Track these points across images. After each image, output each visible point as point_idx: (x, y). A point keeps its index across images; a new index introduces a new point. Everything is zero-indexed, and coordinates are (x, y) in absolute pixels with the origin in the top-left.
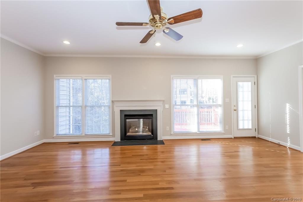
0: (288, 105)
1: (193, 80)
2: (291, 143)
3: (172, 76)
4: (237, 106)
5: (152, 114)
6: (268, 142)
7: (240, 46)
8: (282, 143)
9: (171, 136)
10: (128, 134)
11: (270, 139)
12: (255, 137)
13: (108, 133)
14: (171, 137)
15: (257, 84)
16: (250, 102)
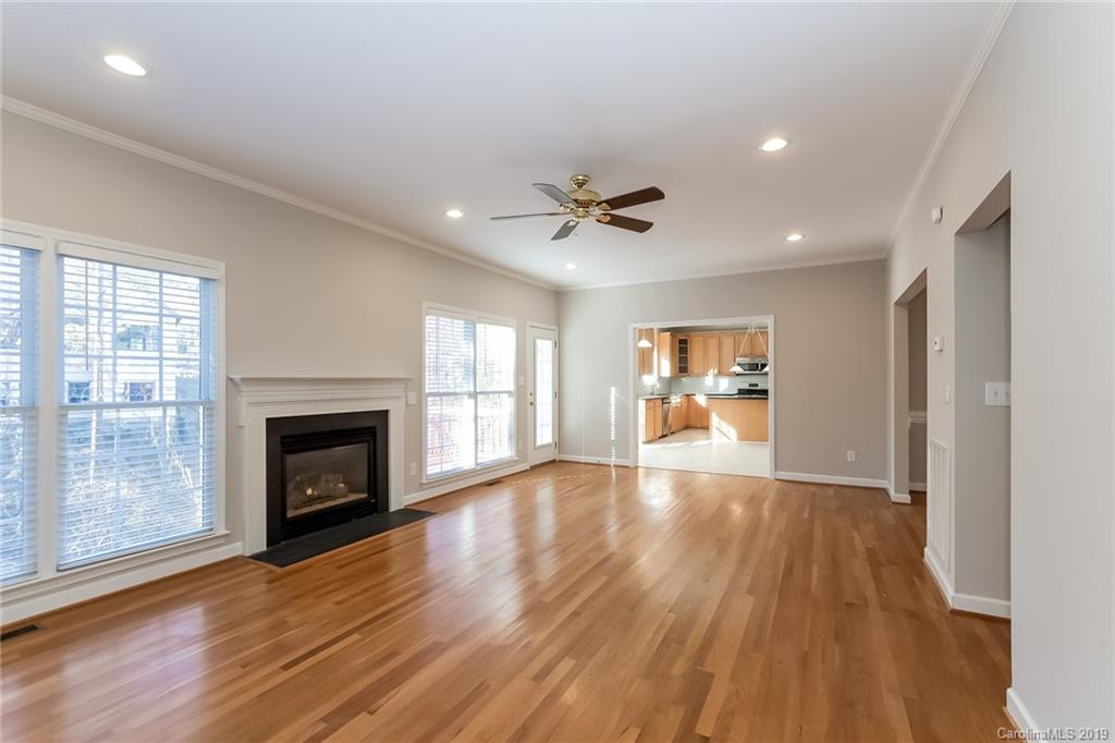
0: (613, 389)
1: (462, 322)
2: (617, 457)
3: (425, 304)
4: (534, 394)
5: (371, 424)
6: (577, 465)
7: (571, 266)
8: (603, 460)
9: (422, 490)
10: (291, 514)
11: (583, 459)
12: (554, 461)
13: (200, 528)
14: (422, 493)
15: (558, 346)
16: (551, 385)
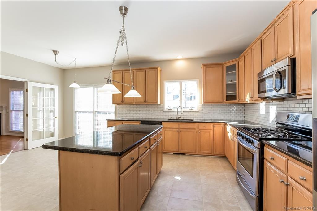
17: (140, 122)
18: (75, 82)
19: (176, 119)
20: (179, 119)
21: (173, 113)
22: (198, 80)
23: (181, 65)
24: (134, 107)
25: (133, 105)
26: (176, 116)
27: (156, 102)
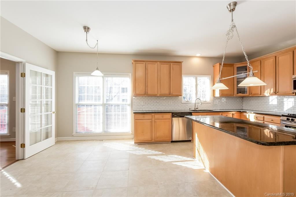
17: (171, 114)
18: (97, 69)
19: (194, 109)
20: (197, 109)
21: (190, 104)
22: (210, 76)
23: (196, 62)
24: (159, 99)
25: (157, 97)
26: (194, 107)
27: (180, 94)
